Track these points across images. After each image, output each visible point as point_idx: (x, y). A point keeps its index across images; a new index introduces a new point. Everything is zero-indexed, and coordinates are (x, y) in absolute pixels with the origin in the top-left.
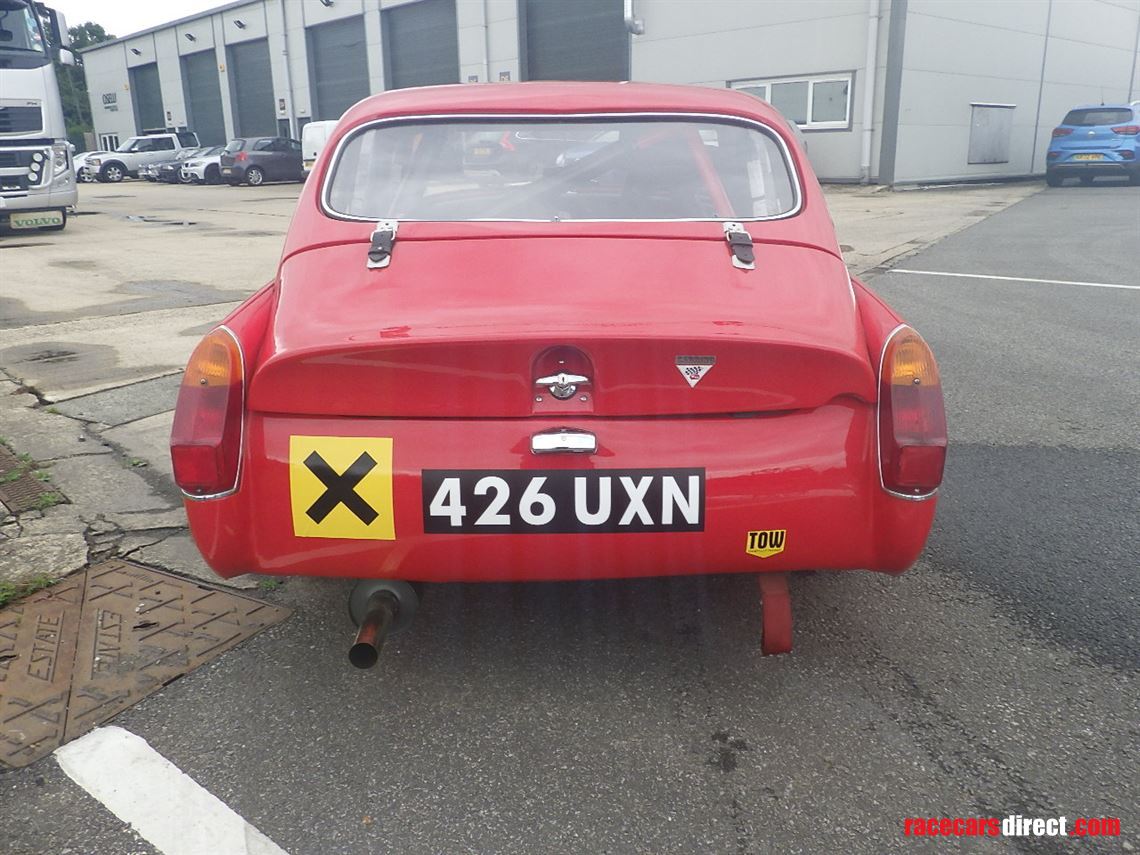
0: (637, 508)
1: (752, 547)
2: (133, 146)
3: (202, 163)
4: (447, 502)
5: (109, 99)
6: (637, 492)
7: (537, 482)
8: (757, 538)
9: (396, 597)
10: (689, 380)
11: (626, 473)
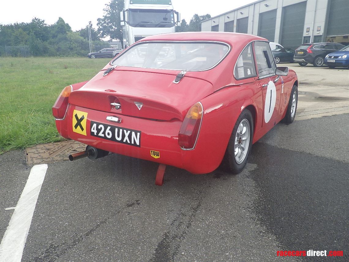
0: (126, 138)
1: (152, 154)
4: (94, 129)
6: (127, 134)
7: (109, 128)
8: (153, 152)
9: (94, 151)
10: (139, 108)
11: (125, 129)
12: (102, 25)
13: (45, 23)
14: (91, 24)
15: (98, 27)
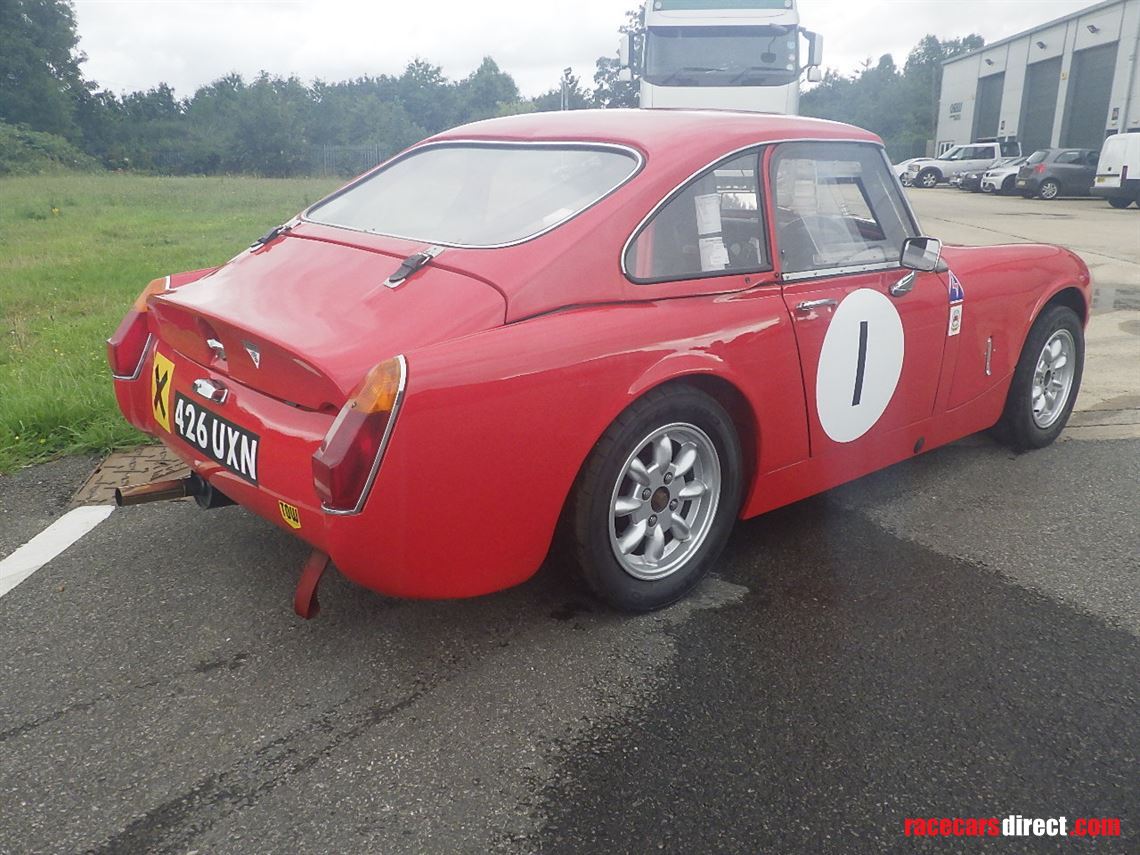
2: (954, 154)
3: (1003, 173)
5: (956, 108)
12: (610, 78)
13: (443, 75)
14: (570, 76)
15: (598, 87)
